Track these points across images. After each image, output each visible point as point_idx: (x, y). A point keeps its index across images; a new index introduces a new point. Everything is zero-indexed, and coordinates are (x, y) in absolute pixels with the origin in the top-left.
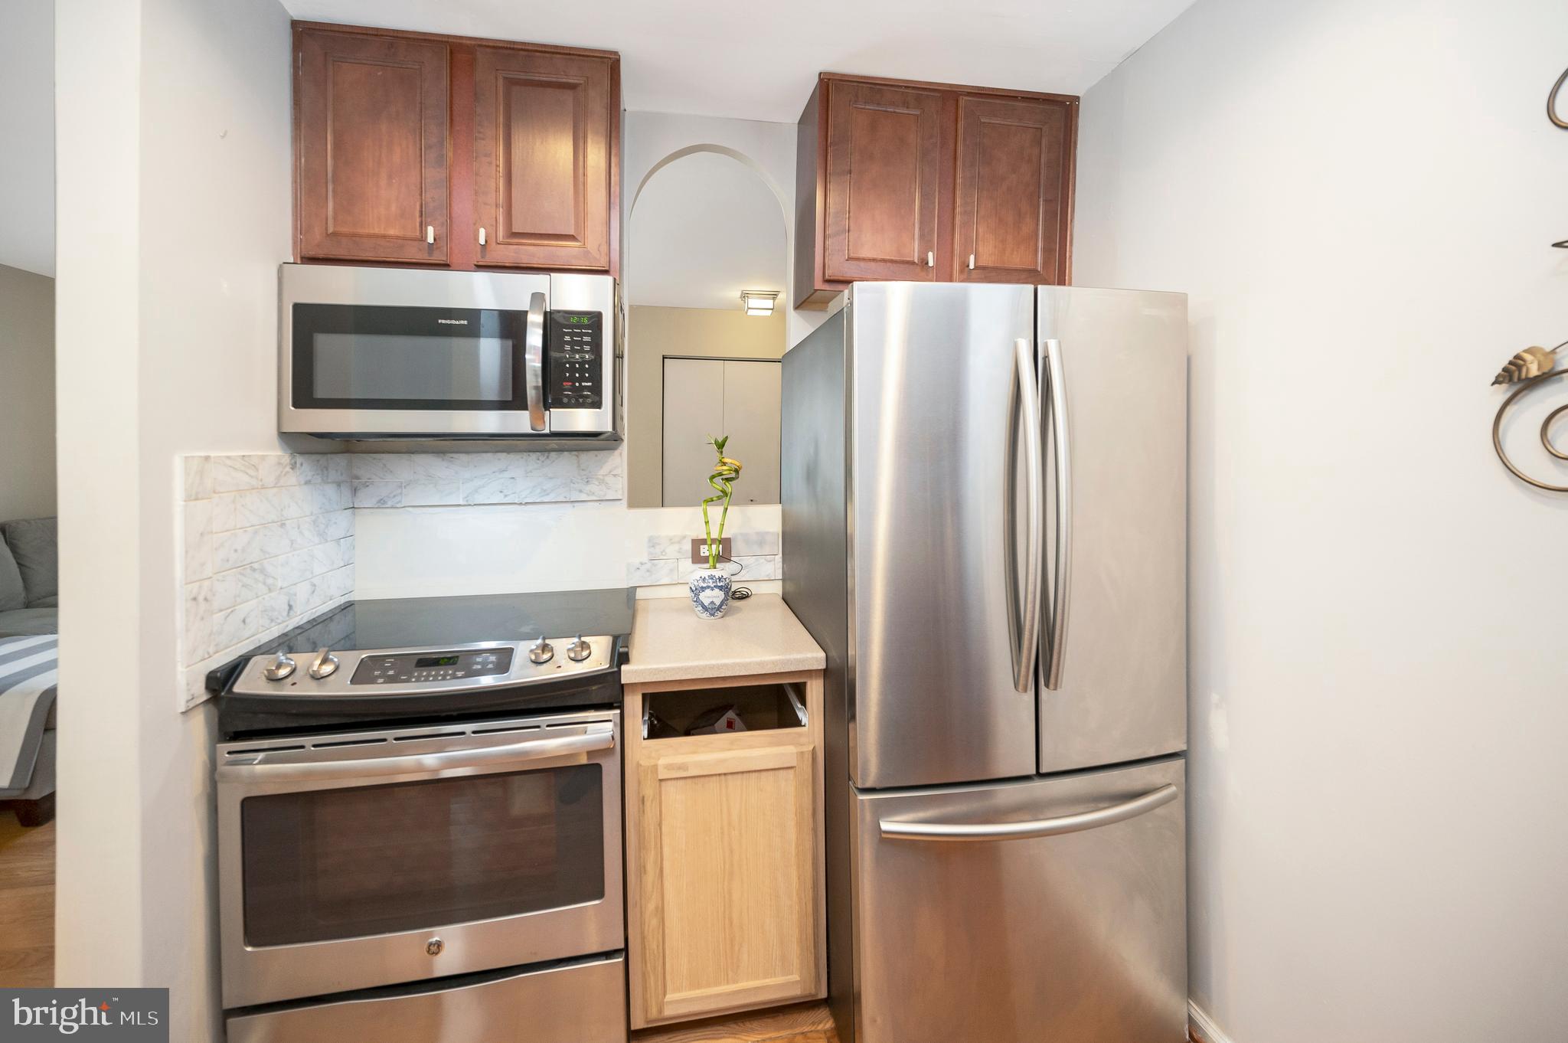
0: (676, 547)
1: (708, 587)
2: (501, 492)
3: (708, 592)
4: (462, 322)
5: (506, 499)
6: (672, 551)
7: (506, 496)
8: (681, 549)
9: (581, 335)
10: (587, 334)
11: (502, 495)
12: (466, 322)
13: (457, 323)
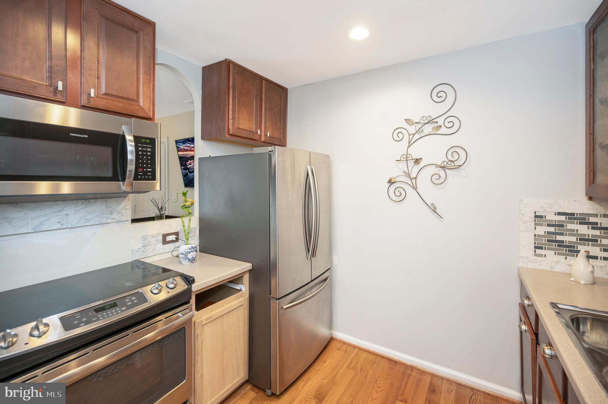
0: (156, 239)
1: (192, 251)
2: (59, 223)
3: (192, 253)
4: (85, 136)
5: (62, 226)
6: (153, 241)
7: (62, 225)
8: (157, 239)
9: (147, 148)
10: (149, 148)
11: (60, 224)
12: (87, 136)
13: (82, 136)
